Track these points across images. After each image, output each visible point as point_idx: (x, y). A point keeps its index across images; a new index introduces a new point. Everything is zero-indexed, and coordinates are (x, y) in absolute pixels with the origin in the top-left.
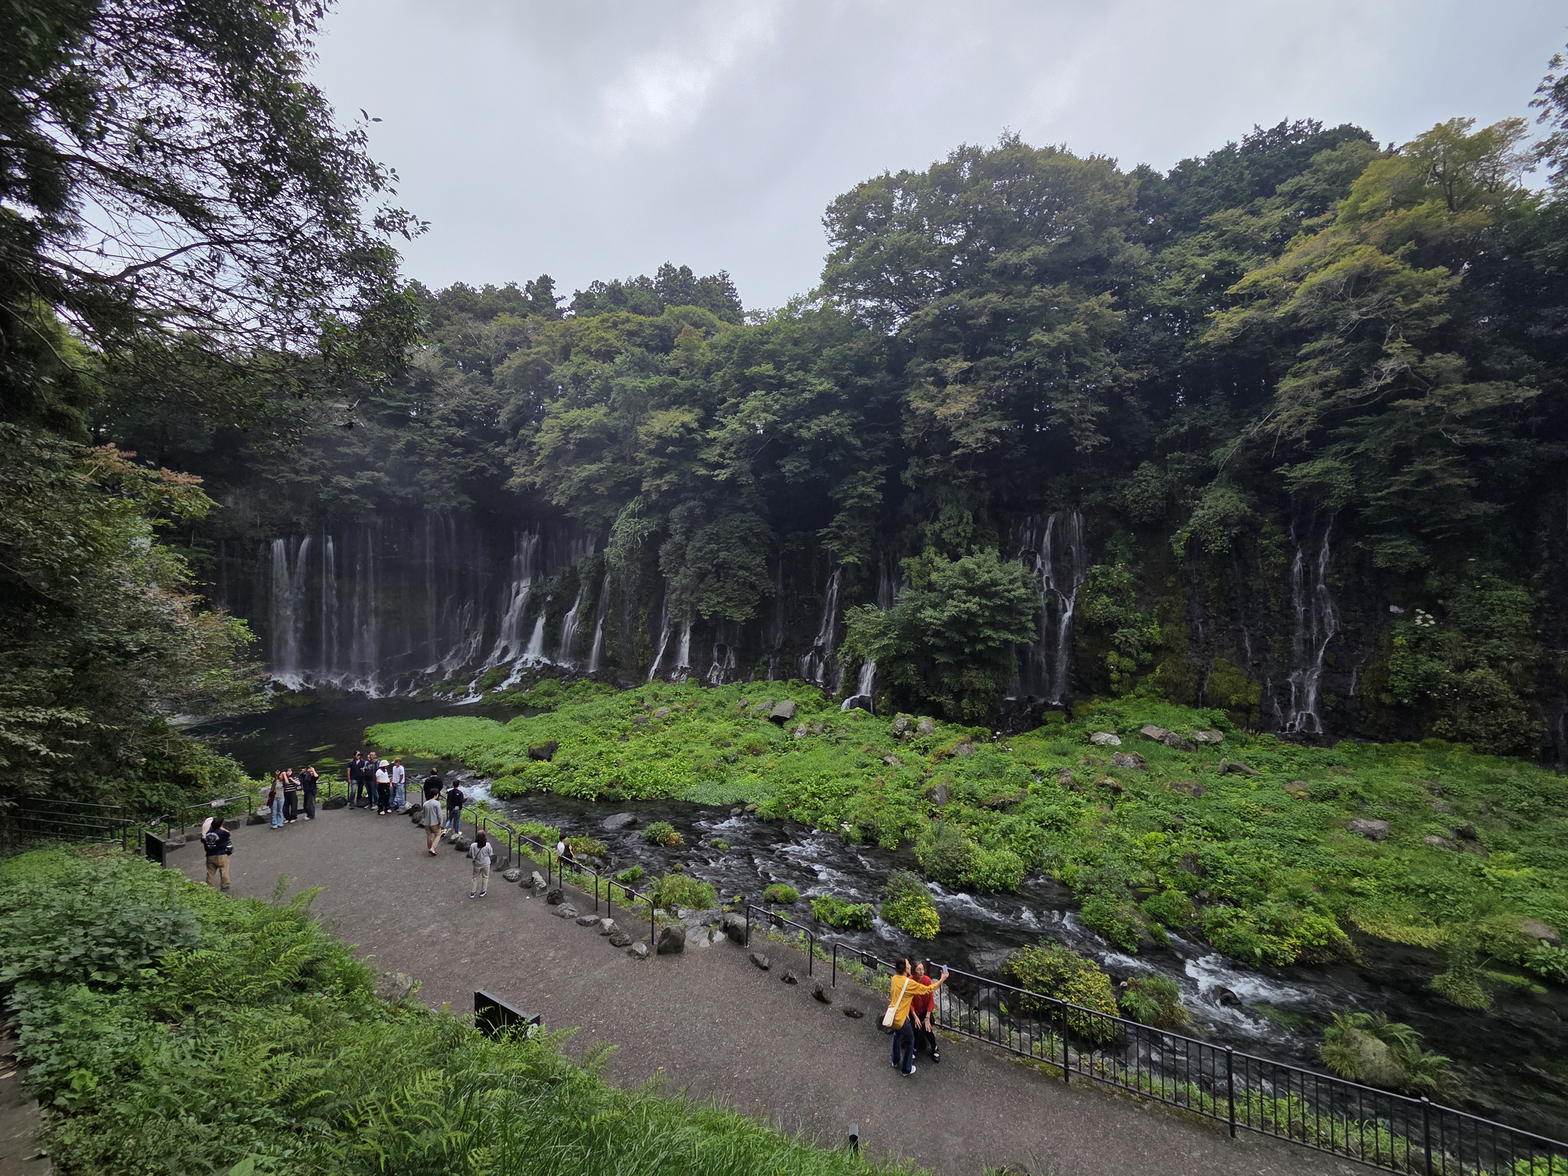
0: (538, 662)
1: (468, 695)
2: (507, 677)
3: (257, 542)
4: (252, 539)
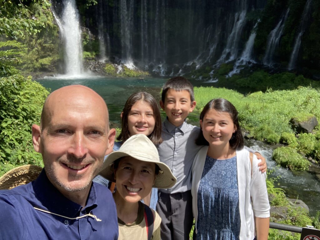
0: (249, 63)
1: (210, 78)
2: (232, 70)
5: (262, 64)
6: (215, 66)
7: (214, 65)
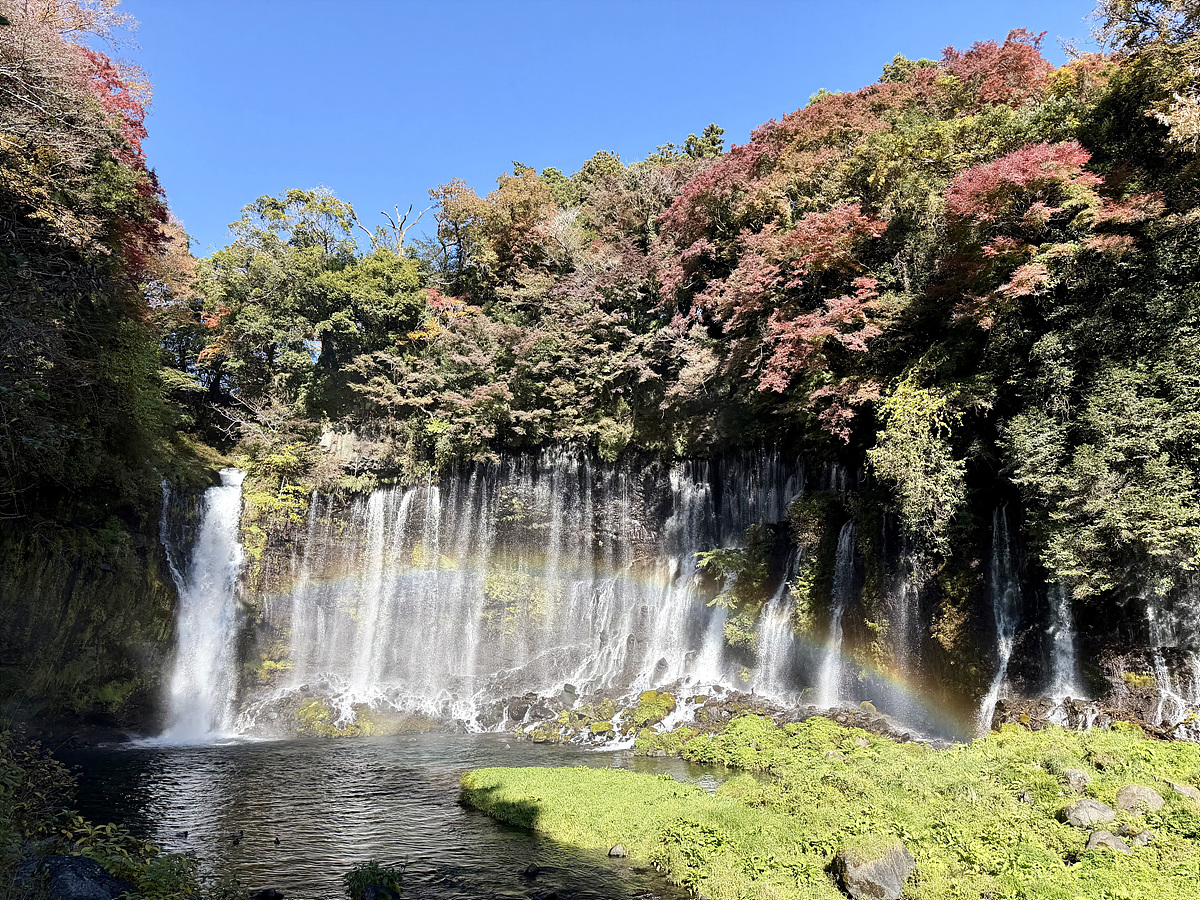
0: (718, 689)
2: (671, 709)
3: (352, 496)
4: (347, 491)
5: (750, 693)
6: (626, 700)
7: (623, 697)
